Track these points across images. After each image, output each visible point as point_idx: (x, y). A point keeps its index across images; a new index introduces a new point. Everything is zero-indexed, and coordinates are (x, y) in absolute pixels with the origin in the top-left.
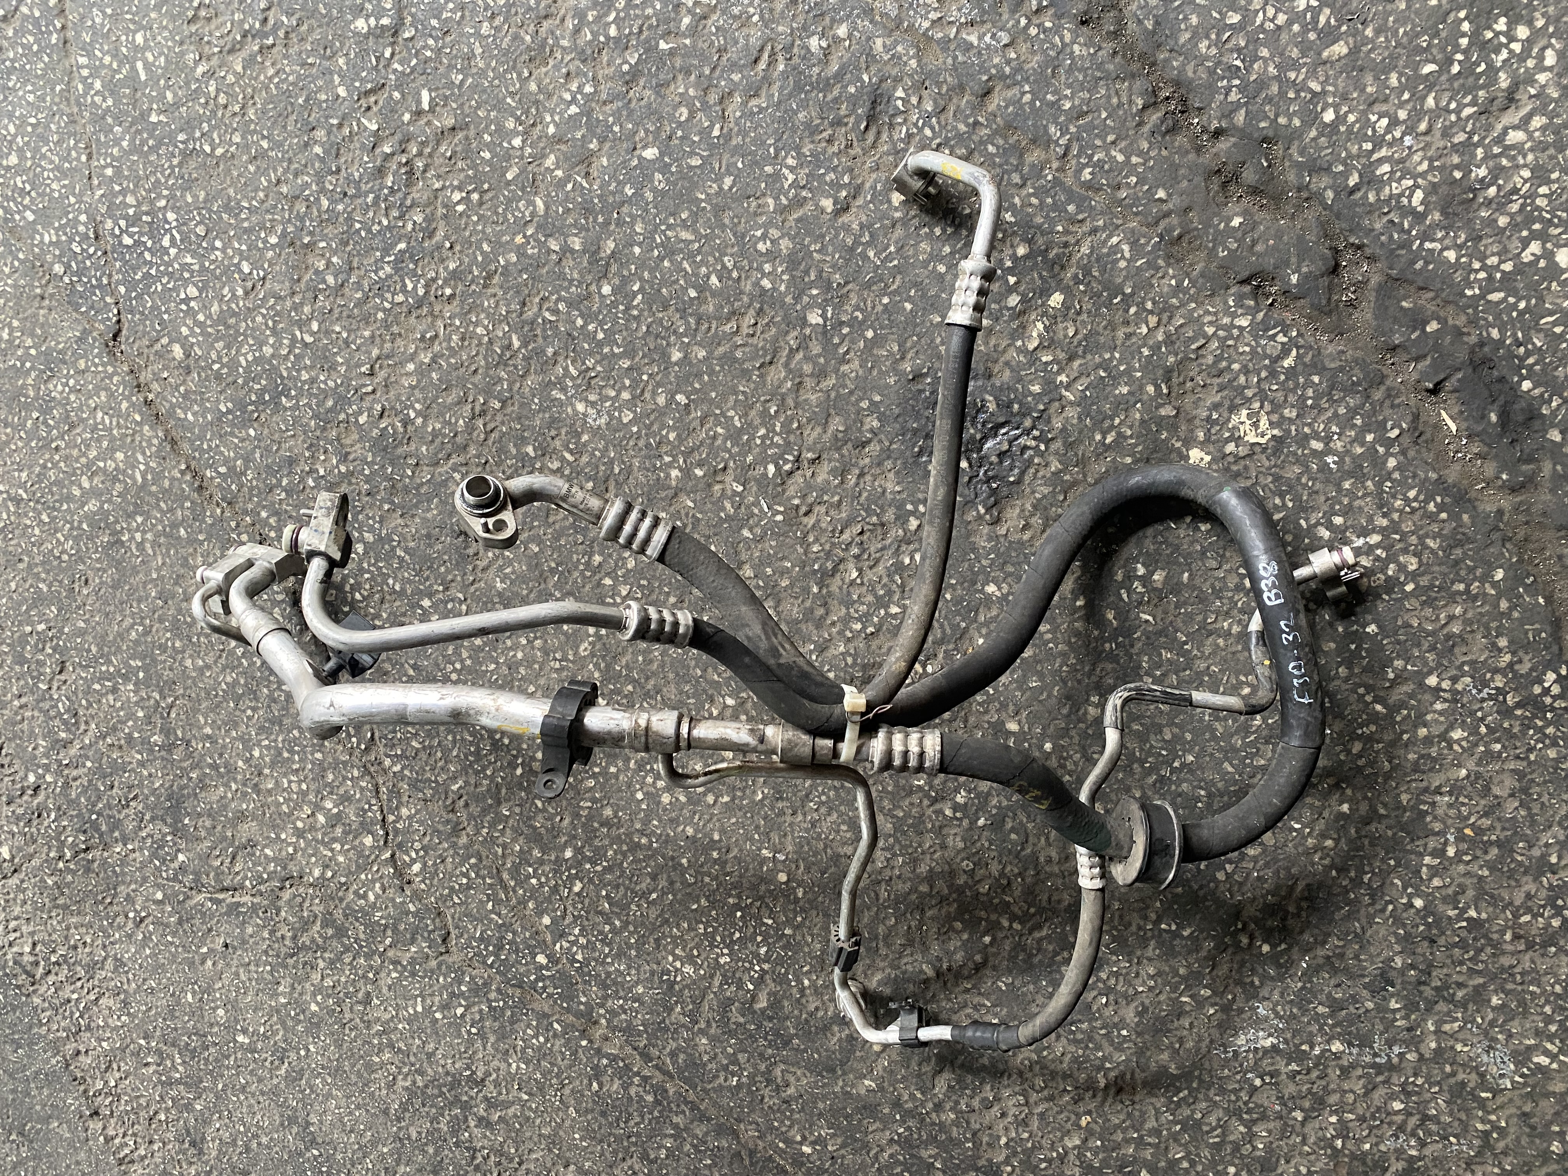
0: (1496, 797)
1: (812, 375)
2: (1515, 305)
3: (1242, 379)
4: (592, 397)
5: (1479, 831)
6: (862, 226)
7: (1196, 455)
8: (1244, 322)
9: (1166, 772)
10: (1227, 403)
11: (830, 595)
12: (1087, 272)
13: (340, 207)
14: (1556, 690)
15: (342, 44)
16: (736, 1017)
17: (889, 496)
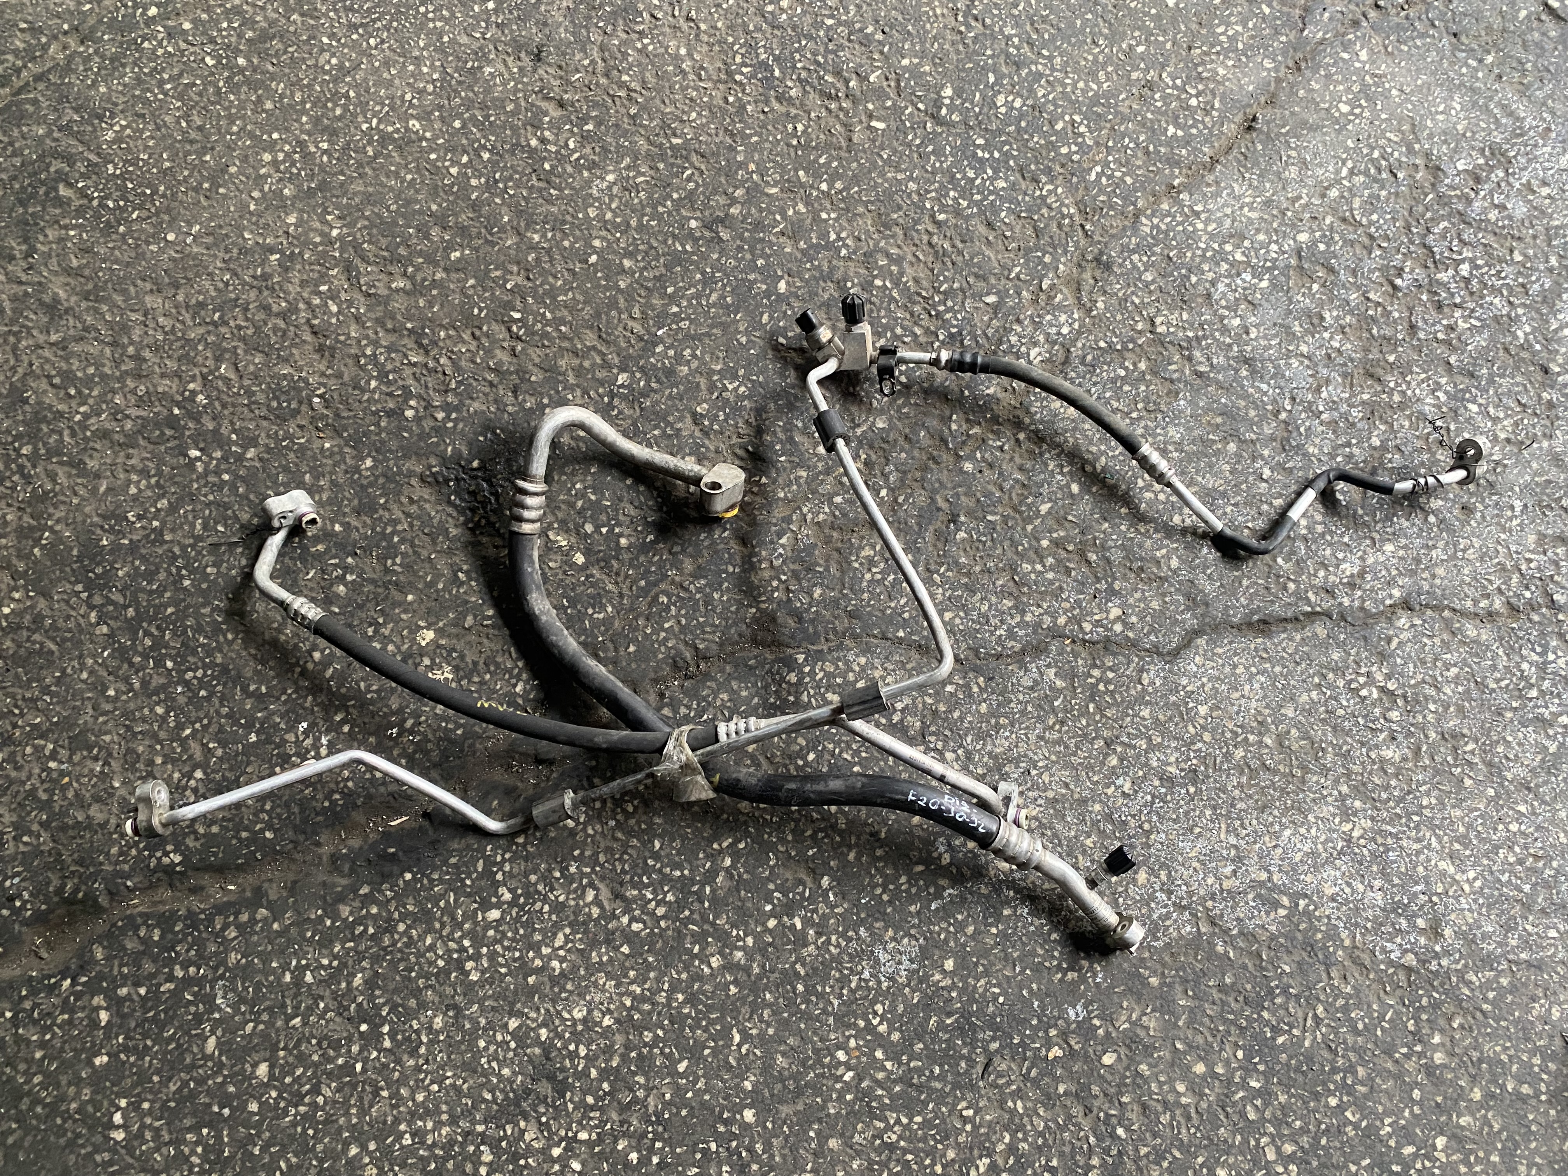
0: (90, 805)
1: (581, 365)
2: (469, 877)
3: (476, 679)
4: (615, 190)
5: (64, 788)
6: (680, 430)
7: (430, 635)
8: (519, 689)
9: (180, 562)
10: (462, 665)
11: (402, 336)
12: (592, 585)
13: (822, 33)
14: (166, 860)
15: (939, 73)
16: (57, 165)
17: (468, 402)
